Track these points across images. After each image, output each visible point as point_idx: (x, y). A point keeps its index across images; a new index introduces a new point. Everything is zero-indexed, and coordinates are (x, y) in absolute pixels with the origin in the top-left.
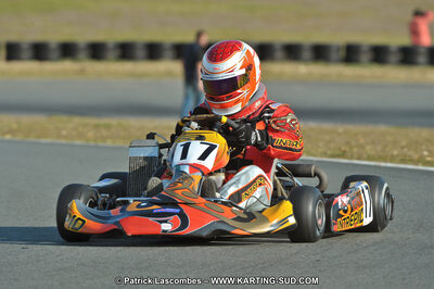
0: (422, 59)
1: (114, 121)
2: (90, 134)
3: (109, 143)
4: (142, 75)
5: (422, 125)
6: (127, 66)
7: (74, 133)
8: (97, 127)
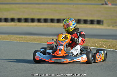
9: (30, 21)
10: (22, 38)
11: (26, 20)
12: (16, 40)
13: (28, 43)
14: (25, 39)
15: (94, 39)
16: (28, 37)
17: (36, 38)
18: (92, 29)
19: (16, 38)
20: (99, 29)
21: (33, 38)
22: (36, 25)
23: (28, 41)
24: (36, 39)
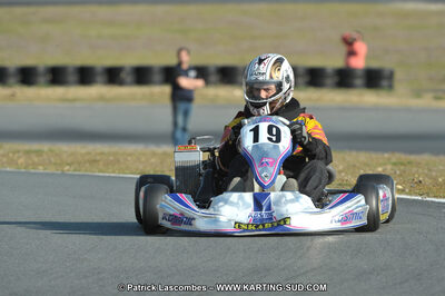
0: (359, 82)
1: (45, 146)
2: (21, 161)
3: (41, 169)
4: (74, 100)
5: (359, 149)
6: (58, 91)
7: (5, 160)
8: (28, 153)
9: (72, 77)
10: (39, 153)
11: (57, 76)
12: (12, 162)
13: (63, 174)
14: (53, 160)
15: (354, 153)
16: (65, 148)
17: (102, 153)
18: (342, 109)
19: (11, 155)
20: (376, 108)
21: (89, 153)
22: (102, 98)
23: (67, 168)
24: (98, 158)
